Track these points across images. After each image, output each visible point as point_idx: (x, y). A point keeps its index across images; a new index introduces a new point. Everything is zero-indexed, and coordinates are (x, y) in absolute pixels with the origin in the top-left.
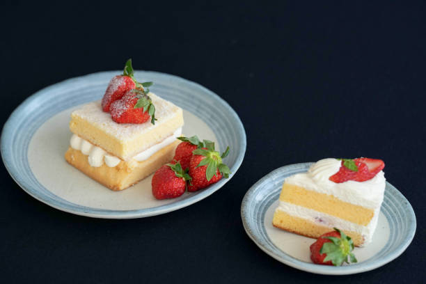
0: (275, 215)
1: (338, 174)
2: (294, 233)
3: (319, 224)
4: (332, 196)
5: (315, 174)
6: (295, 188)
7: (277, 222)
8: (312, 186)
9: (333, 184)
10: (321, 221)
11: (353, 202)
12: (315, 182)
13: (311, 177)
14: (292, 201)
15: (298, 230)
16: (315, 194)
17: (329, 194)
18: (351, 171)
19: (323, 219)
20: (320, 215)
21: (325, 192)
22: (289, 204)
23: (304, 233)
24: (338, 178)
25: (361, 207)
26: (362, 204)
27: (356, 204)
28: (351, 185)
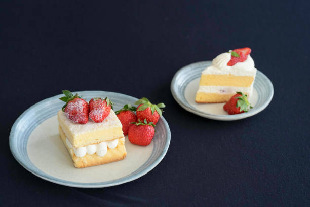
0: (197, 95)
1: (231, 61)
2: (209, 103)
3: (222, 94)
4: (230, 74)
5: (219, 65)
6: (208, 76)
7: (198, 99)
8: (218, 72)
9: (229, 67)
10: (223, 91)
11: (242, 74)
12: (219, 69)
13: (217, 67)
14: (206, 84)
15: (211, 101)
16: (221, 76)
17: (228, 74)
18: (236, 57)
19: (225, 90)
20: (223, 88)
21: (225, 73)
22: (205, 86)
23: (215, 102)
24: (231, 63)
25: (247, 77)
26: (247, 75)
27: (243, 75)
28: (239, 65)
